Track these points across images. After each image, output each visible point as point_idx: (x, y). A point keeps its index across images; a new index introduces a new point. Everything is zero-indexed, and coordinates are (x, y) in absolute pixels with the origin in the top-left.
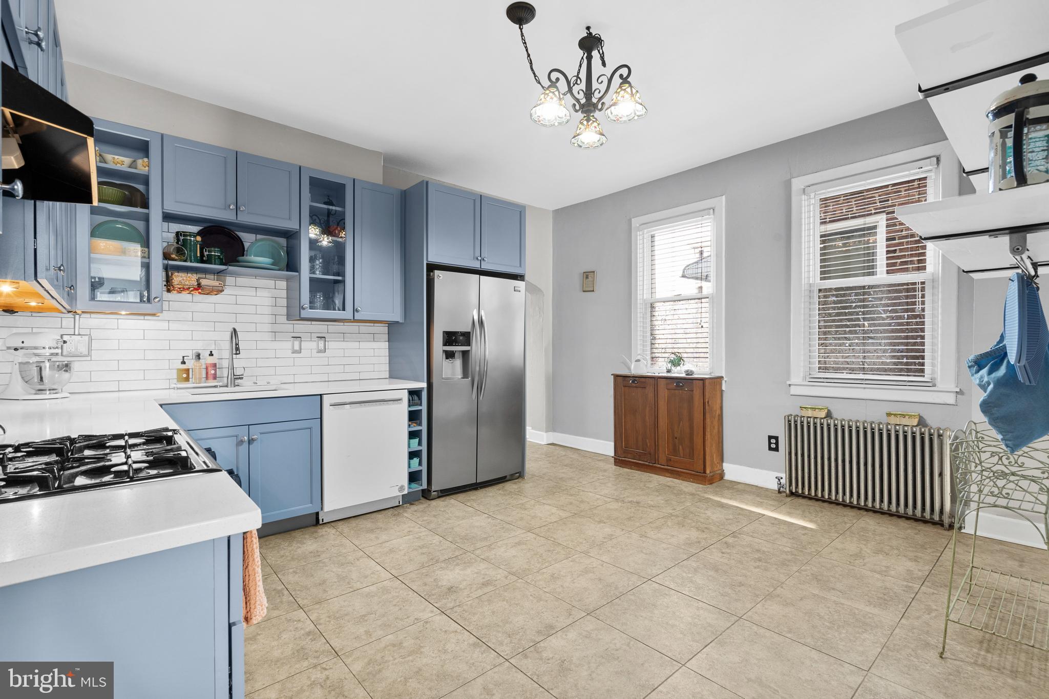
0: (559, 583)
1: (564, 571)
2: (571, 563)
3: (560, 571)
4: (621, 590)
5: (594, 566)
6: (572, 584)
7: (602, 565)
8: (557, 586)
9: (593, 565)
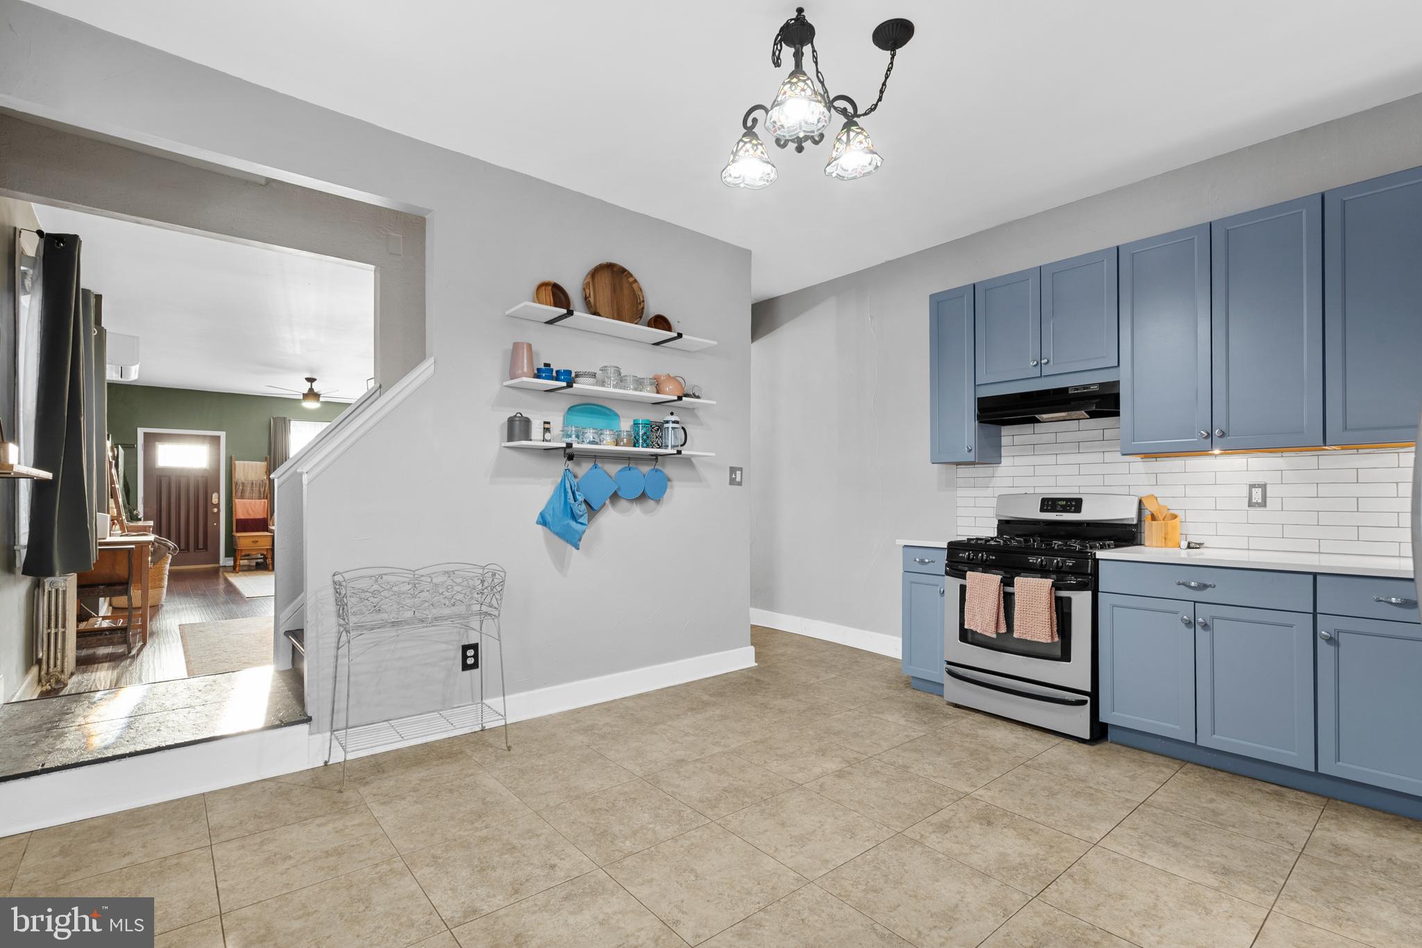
0: (840, 822)
1: (837, 842)
2: (827, 856)
3: (843, 841)
4: (758, 809)
5: (789, 849)
6: (823, 820)
7: (776, 850)
8: (842, 818)
9: (792, 852)
